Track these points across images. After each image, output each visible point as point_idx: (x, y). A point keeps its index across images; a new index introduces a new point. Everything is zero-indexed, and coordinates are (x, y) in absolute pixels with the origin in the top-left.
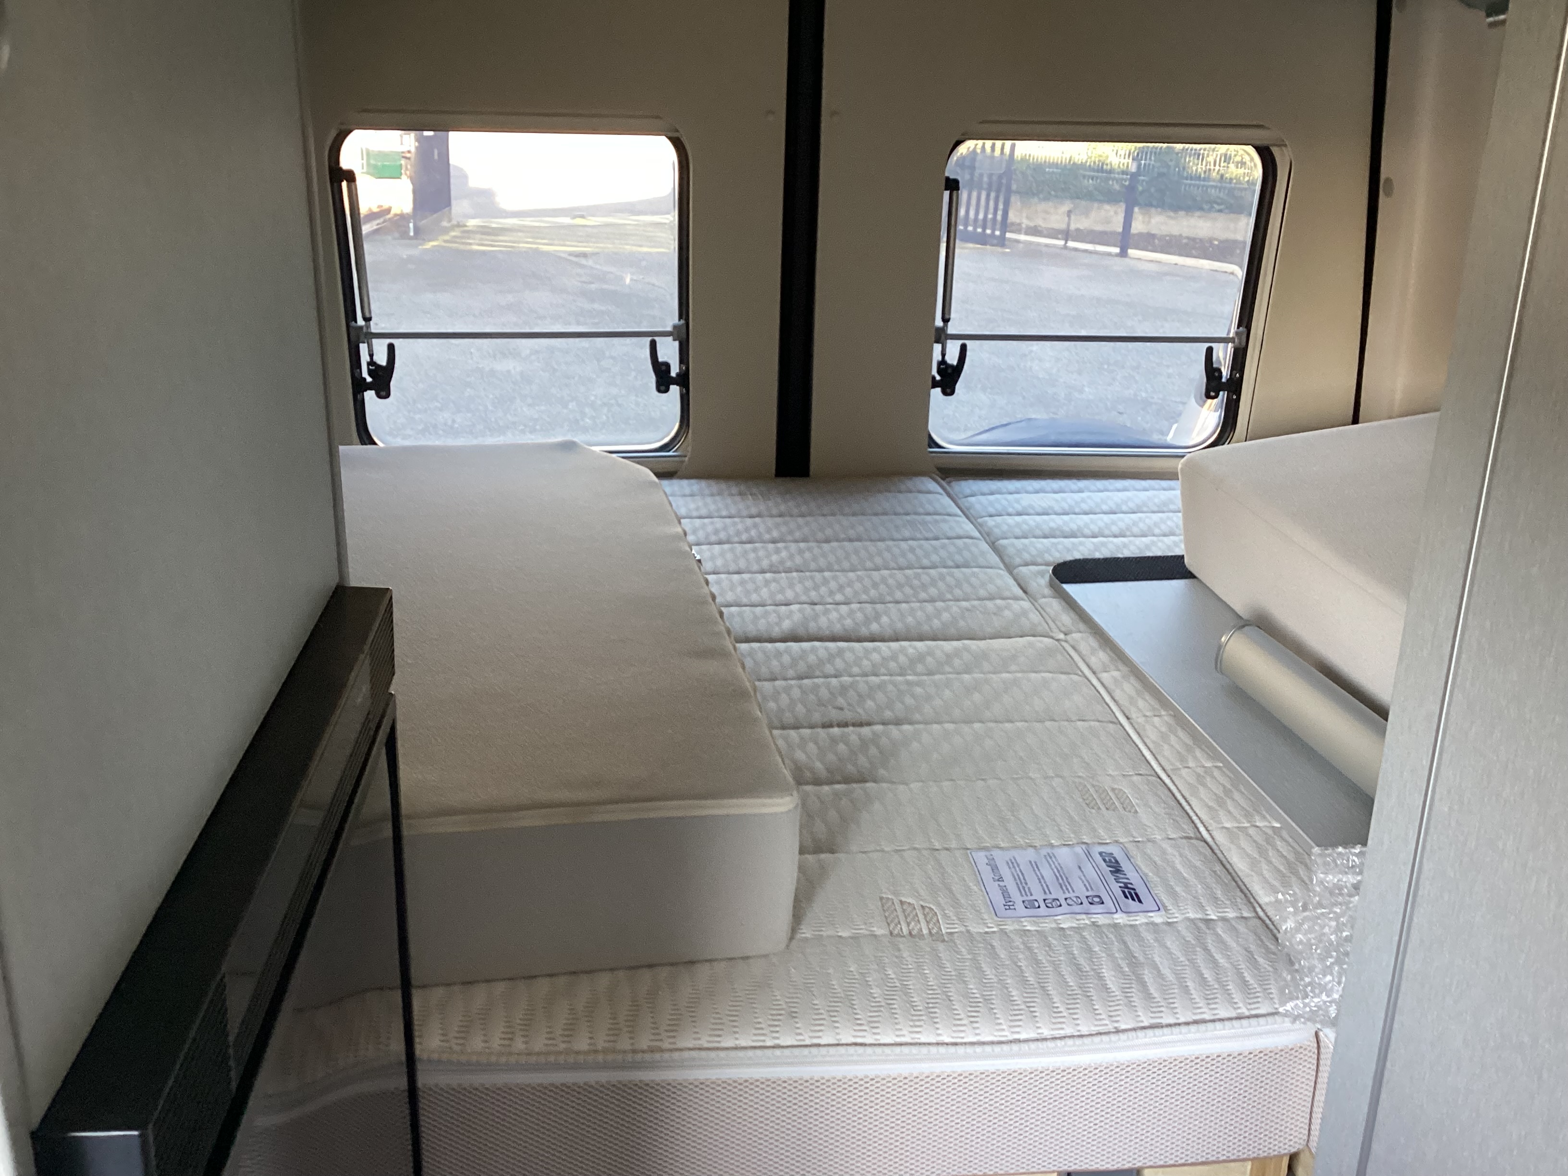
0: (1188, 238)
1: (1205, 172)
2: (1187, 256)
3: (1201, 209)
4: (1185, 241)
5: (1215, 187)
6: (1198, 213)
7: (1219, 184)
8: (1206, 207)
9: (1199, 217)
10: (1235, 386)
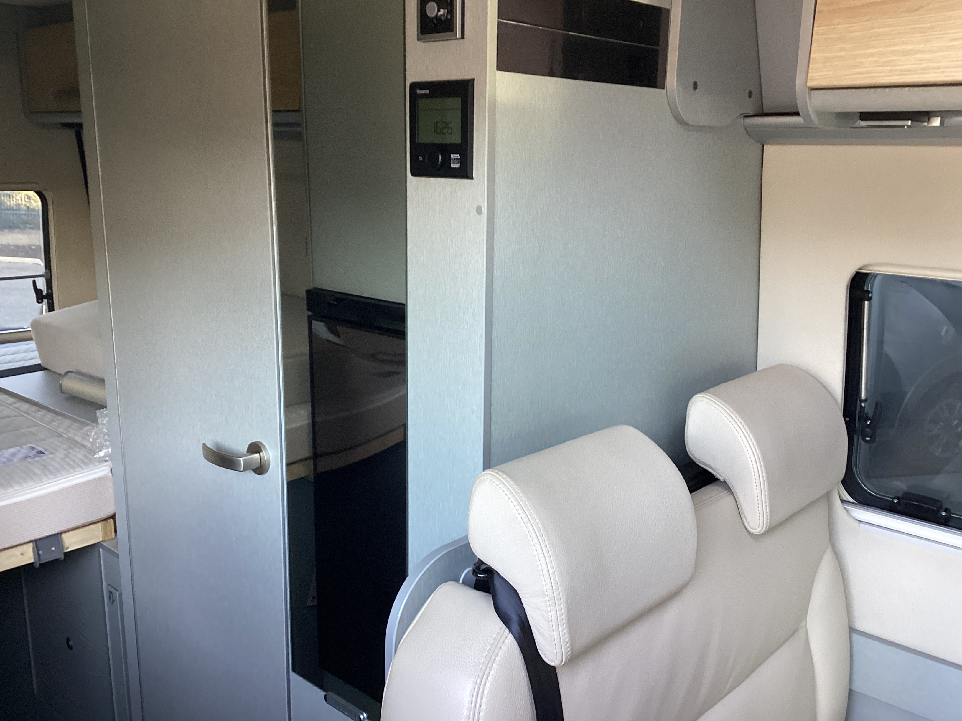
0: (14, 246)
1: (16, 205)
2: (16, 256)
3: (19, 228)
4: (13, 247)
5: (25, 215)
6: (16, 231)
7: (27, 213)
8: (21, 226)
9: (18, 232)
10: (50, 297)
